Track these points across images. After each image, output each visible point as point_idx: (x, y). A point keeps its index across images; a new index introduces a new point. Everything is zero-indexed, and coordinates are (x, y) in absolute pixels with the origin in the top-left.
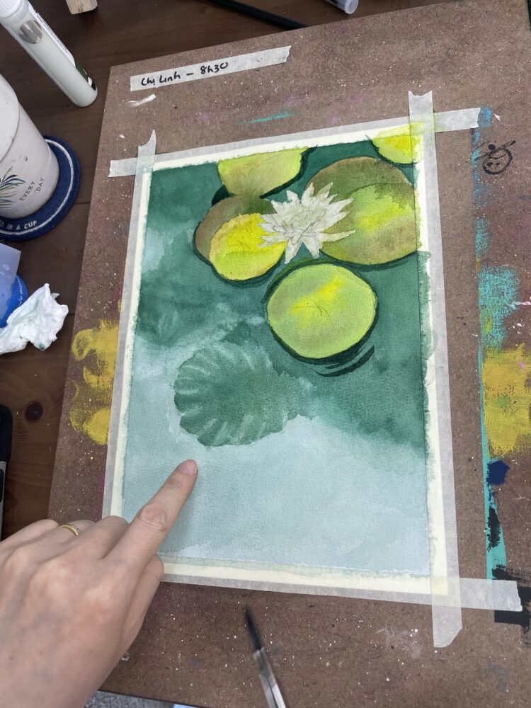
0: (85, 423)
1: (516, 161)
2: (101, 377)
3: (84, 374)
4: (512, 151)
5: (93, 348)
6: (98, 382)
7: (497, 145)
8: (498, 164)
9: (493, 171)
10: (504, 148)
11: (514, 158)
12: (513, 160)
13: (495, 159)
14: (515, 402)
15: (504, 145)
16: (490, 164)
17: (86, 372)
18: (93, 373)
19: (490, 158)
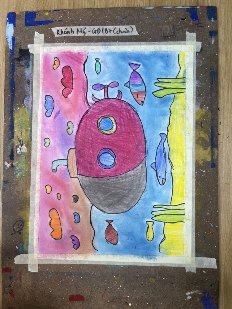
0: (204, 114)
1: (11, 225)
2: (198, 136)
3: (208, 138)
4: (12, 230)
5: (205, 151)
6: (199, 134)
7: (18, 234)
8: (18, 225)
9: (20, 222)
10: (16, 232)
11: (12, 227)
12: (12, 226)
13: (19, 228)
14: (19, 125)
15: (15, 233)
16: (21, 225)
17: (207, 139)
18: (203, 138)
19: (21, 228)
